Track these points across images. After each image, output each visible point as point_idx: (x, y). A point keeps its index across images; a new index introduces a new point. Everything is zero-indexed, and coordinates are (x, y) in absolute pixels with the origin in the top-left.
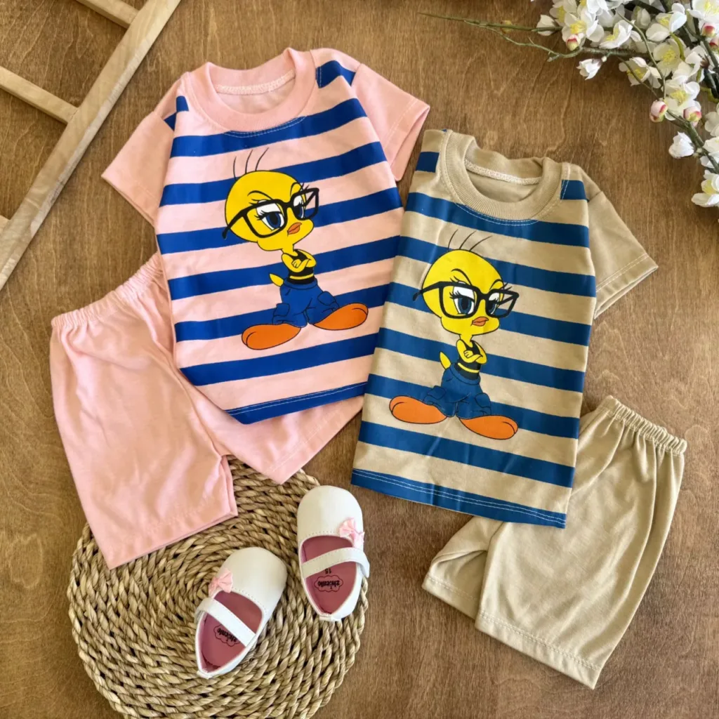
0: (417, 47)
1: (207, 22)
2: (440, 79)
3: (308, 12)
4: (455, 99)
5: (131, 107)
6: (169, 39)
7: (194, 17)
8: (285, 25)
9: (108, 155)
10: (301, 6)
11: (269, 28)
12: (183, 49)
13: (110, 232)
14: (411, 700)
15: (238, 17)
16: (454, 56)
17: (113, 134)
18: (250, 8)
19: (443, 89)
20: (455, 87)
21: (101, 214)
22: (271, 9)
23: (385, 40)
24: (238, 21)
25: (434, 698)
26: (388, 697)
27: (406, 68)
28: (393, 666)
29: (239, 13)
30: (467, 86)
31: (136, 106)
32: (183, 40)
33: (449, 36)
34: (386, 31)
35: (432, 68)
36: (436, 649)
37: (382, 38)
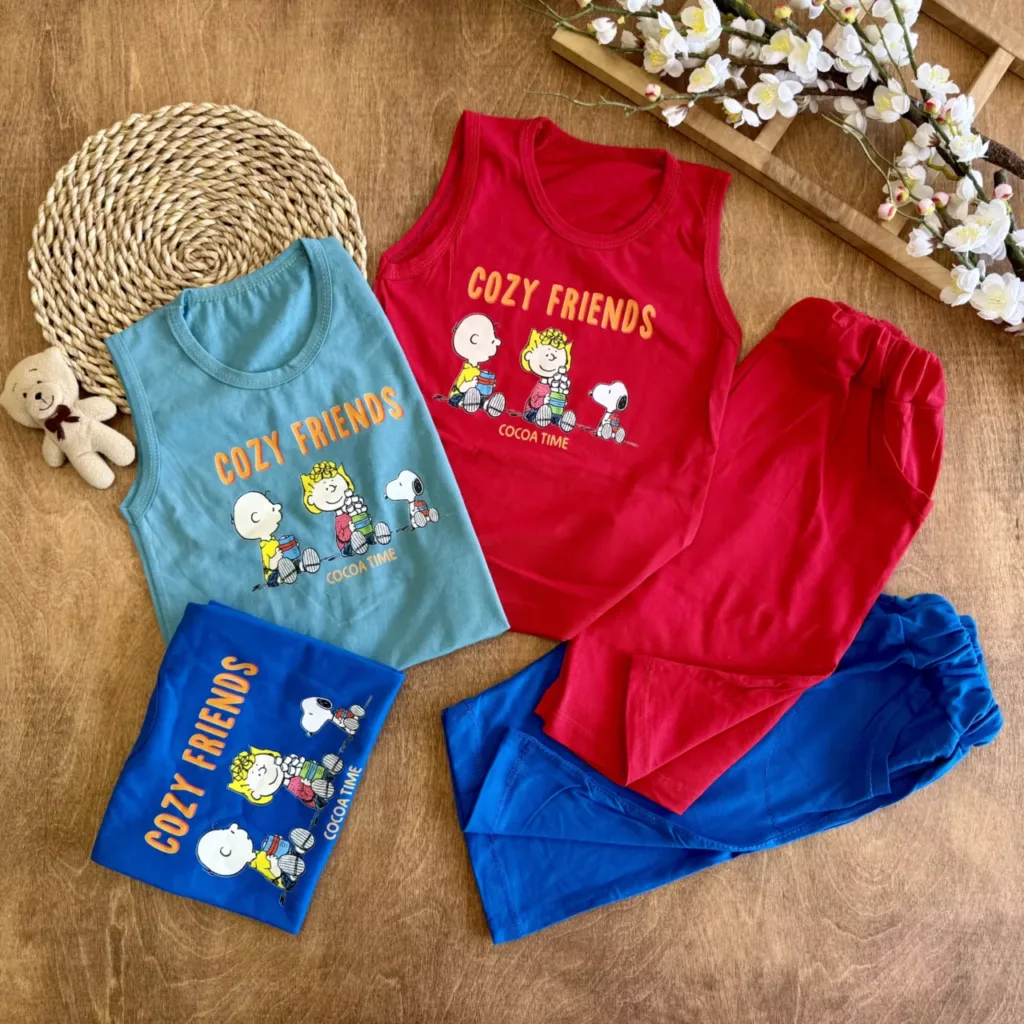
0: (376, 87)
1: (128, 69)
2: (404, 122)
3: (246, 52)
4: (422, 146)
5: (42, 171)
6: (83, 90)
7: (112, 63)
8: (220, 68)
9: (16, 229)
10: (238, 46)
11: (201, 72)
12: (101, 102)
13: (22, 318)
14: (398, 840)
15: (164, 61)
16: (419, 96)
17: (22, 204)
18: (178, 51)
19: (408, 134)
20: (421, 132)
21: (12, 298)
22: (203, 50)
23: (338, 80)
24: (165, 68)
25: (425, 834)
26: (371, 837)
27: (364, 112)
28: (377, 801)
29: (166, 56)
30: (436, 130)
31: (48, 169)
32: (101, 92)
33: (412, 73)
34: (338, 70)
35: (394, 111)
36: (425, 778)
37: (334, 78)
